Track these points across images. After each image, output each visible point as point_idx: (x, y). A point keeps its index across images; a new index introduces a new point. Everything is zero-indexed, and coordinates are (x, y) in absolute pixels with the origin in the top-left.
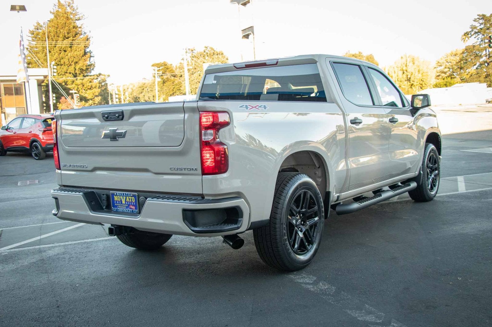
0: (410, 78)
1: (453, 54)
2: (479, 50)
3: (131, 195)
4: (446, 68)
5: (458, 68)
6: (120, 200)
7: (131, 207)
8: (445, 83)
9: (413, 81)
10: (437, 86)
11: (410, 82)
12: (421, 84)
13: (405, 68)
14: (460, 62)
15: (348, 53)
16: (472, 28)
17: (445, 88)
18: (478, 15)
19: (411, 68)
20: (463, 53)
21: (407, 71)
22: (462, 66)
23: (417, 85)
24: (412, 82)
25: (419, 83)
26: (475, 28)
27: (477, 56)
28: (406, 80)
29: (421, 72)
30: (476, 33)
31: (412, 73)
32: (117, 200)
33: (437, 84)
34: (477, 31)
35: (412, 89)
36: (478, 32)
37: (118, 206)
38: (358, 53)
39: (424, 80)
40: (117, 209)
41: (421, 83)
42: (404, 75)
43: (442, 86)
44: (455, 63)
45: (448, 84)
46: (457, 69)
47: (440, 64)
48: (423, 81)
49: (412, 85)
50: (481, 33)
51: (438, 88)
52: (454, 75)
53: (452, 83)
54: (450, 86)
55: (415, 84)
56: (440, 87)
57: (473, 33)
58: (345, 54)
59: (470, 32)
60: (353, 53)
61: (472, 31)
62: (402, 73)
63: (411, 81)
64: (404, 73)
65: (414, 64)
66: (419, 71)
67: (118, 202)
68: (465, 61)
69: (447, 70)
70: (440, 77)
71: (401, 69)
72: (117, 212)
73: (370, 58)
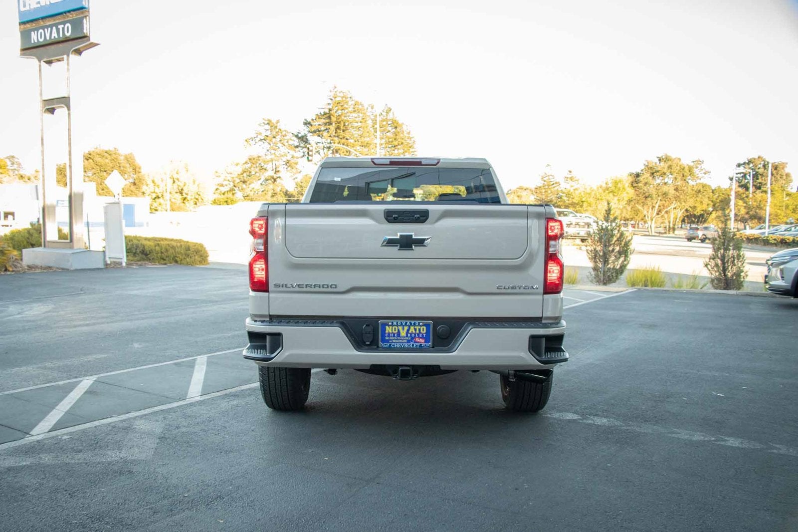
0: (182, 189)
1: (234, 163)
2: (264, 161)
3: (421, 324)
4: (225, 180)
5: (241, 181)
6: (397, 331)
7: (417, 340)
8: (226, 200)
9: (186, 194)
10: (217, 203)
11: (182, 195)
12: (197, 199)
13: (175, 176)
14: (242, 174)
15: (98, 148)
16: (257, 133)
17: (225, 207)
18: (263, 119)
19: (184, 177)
20: (246, 163)
21: (178, 179)
22: (246, 179)
23: (191, 199)
24: (185, 196)
25: (193, 197)
26: (260, 134)
27: (263, 169)
28: (176, 193)
29: (197, 183)
30: (261, 140)
31: (185, 183)
32: (390, 331)
33: (216, 200)
34: (262, 138)
35: (184, 204)
36: (264, 139)
37: (391, 340)
38: (113, 149)
39: (201, 194)
40: (390, 345)
41: (197, 197)
42: (174, 185)
43: (221, 203)
44: (236, 175)
45: (229, 201)
46: (239, 183)
47: (217, 174)
48: (199, 195)
49: (185, 199)
50: (267, 141)
51: (217, 206)
52: (235, 190)
53: (234, 200)
54: (232, 204)
55: (189, 197)
56: (220, 205)
57: (257, 139)
58: (93, 150)
59: (254, 138)
60: (107, 149)
61: (257, 137)
62: (172, 182)
63: (184, 194)
64: (174, 182)
65: (187, 171)
66: (194, 182)
67: (392, 335)
68: (248, 174)
69: (227, 183)
70: (218, 191)
71: (170, 176)
72: (390, 349)
73: (130, 157)
